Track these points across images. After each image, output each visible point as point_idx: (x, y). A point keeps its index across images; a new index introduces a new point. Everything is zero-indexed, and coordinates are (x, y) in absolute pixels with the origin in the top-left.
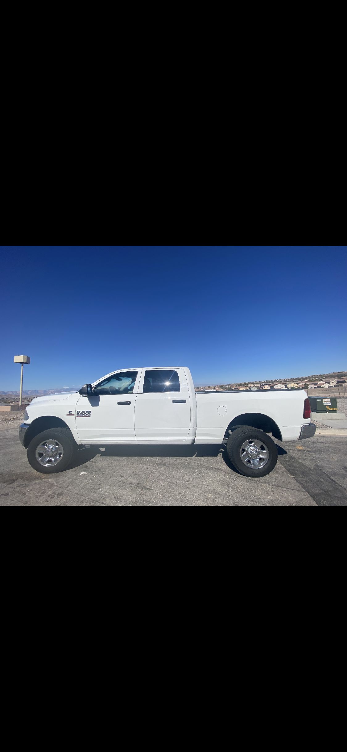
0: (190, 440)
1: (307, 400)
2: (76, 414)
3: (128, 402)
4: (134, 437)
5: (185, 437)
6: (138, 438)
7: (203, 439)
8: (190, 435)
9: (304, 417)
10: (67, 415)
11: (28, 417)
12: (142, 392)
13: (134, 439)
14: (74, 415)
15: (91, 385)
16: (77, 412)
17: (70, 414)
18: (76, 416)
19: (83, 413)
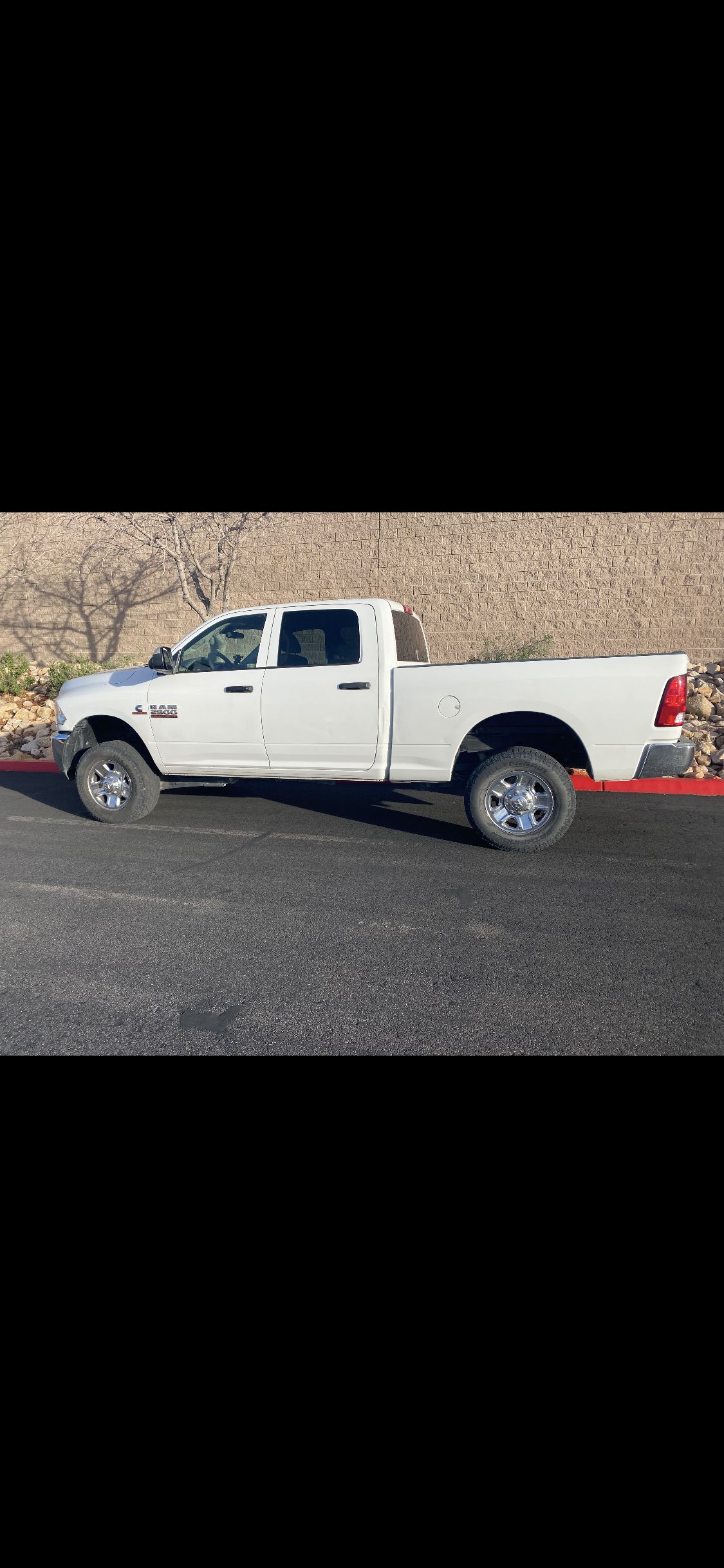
0: (377, 771)
1: (671, 682)
2: (149, 711)
3: (248, 687)
4: (265, 759)
5: (367, 765)
6: (273, 764)
7: (406, 770)
8: (380, 762)
9: (658, 723)
10: (134, 713)
11: (66, 719)
12: (276, 665)
13: (266, 764)
14: (146, 713)
15: (169, 649)
16: (151, 707)
17: (139, 711)
18: (150, 714)
19: (163, 710)
